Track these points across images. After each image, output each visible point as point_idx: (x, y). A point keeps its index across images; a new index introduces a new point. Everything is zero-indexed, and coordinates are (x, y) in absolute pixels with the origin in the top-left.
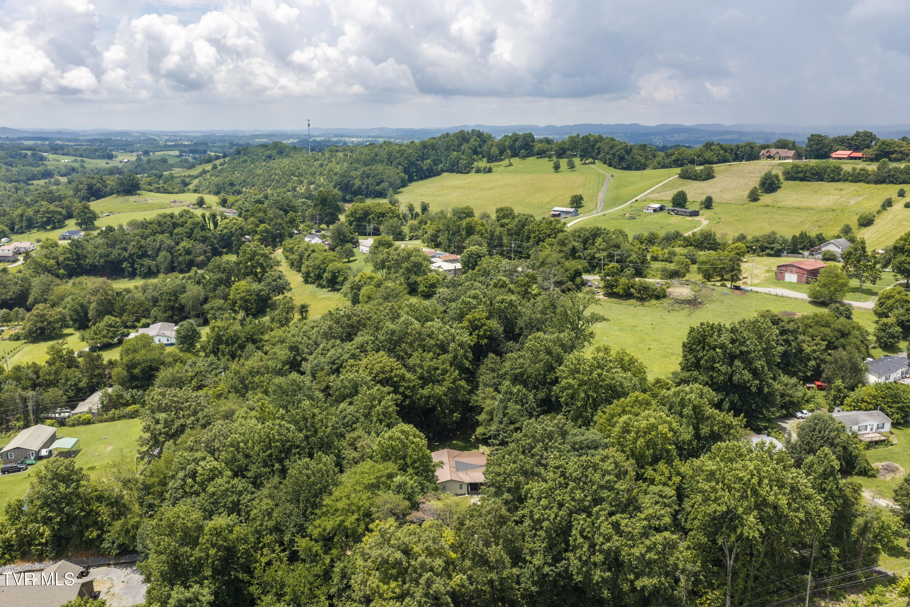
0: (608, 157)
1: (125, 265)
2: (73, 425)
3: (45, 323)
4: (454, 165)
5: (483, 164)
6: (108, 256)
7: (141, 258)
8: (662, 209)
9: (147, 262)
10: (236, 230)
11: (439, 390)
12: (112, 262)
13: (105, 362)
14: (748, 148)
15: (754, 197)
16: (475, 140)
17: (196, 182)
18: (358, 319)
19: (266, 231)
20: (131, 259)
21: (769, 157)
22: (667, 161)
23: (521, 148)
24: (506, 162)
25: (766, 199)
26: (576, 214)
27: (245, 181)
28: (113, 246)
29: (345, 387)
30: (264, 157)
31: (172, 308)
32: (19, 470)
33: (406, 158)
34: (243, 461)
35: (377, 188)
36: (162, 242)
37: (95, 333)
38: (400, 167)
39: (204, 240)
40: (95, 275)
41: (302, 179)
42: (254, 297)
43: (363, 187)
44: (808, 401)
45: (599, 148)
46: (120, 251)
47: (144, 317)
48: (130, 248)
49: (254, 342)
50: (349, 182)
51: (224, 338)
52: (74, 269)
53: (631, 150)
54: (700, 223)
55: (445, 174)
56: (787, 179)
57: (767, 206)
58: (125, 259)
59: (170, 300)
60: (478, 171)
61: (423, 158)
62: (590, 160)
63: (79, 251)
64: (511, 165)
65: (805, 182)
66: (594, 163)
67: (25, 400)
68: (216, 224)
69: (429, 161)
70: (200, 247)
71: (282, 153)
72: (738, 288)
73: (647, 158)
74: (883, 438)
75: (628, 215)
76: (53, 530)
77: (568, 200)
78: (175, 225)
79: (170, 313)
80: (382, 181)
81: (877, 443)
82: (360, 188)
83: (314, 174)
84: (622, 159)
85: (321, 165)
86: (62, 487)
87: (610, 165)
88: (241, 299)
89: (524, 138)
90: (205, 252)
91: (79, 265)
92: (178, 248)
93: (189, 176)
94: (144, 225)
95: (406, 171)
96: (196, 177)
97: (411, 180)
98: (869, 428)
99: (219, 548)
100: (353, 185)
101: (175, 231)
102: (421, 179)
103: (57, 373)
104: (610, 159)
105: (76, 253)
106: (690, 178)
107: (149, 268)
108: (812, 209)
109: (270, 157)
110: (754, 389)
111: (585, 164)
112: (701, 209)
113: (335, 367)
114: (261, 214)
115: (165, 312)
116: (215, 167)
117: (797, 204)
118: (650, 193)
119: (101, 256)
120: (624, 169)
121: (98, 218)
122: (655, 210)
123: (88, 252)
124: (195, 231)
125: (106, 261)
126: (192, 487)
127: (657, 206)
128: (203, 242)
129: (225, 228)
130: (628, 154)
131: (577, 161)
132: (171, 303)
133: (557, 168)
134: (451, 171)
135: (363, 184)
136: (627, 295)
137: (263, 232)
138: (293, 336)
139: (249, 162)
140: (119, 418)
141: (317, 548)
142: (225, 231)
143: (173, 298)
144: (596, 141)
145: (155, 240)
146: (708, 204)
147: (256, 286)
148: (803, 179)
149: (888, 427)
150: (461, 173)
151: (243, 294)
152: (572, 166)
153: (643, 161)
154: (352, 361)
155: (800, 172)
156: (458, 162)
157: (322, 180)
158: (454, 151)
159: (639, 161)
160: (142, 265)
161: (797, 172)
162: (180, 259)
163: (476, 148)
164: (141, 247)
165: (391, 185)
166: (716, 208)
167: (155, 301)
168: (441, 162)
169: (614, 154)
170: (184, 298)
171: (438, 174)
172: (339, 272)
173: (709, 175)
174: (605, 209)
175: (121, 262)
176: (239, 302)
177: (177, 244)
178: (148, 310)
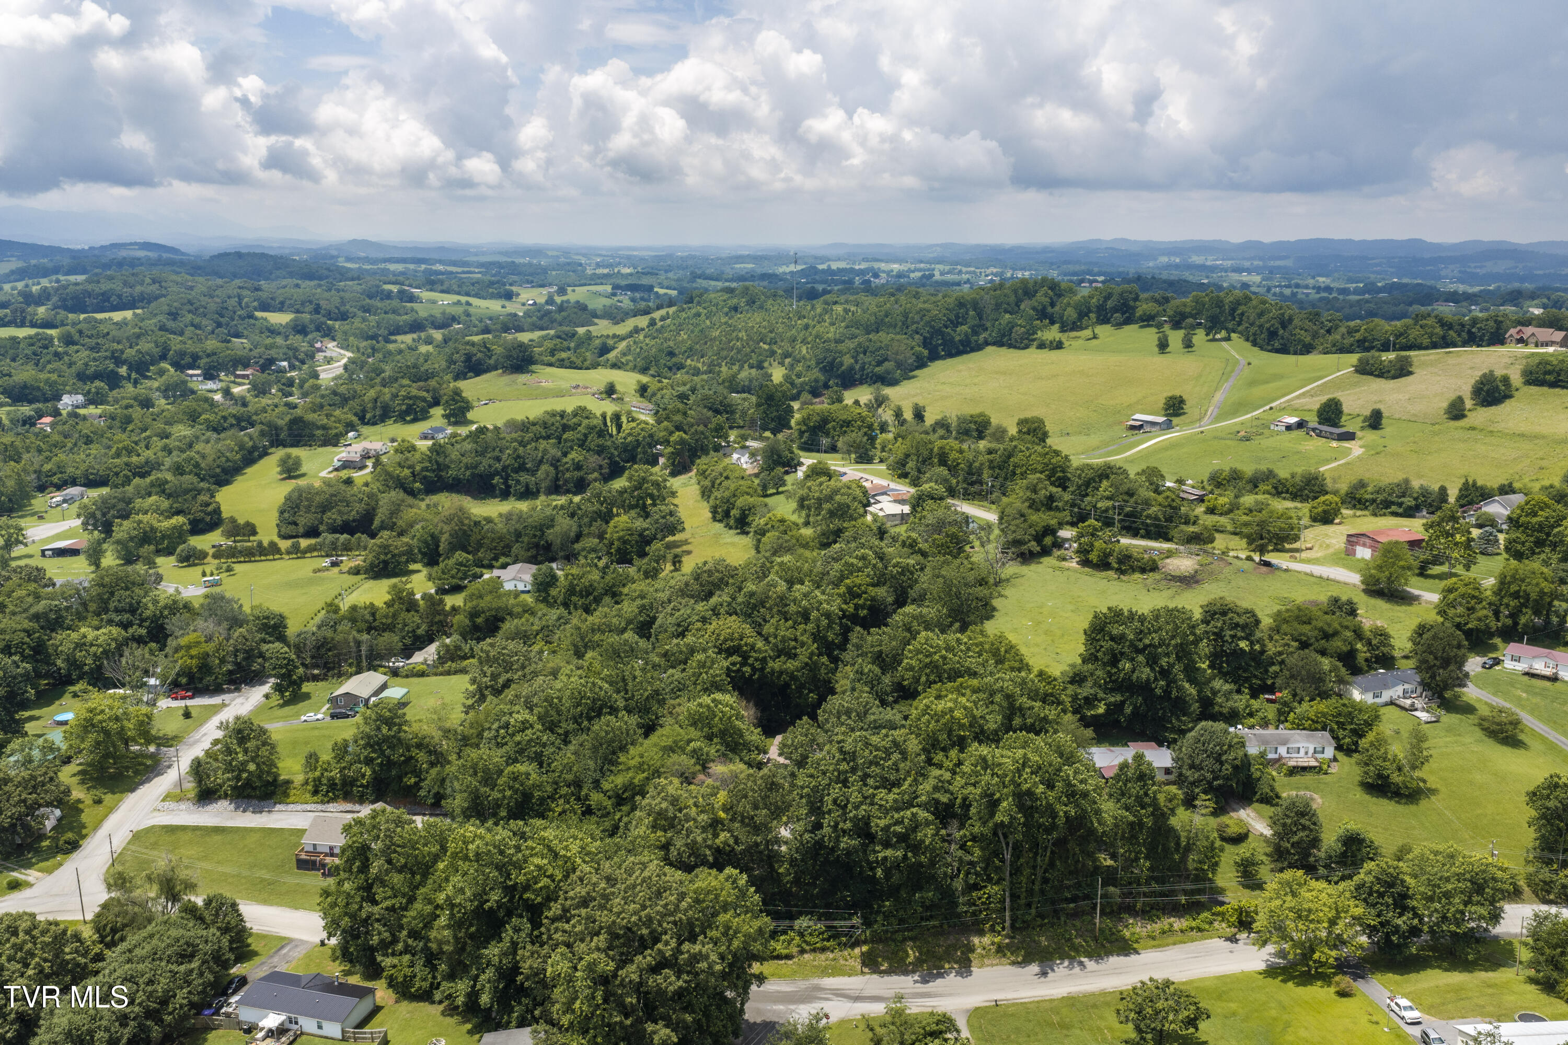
0: (1253, 330)
1: (496, 480)
2: (407, 676)
3: (389, 556)
4: (1004, 335)
5: (1052, 333)
6: (476, 467)
7: (517, 472)
8: (1301, 425)
9: (524, 477)
10: (644, 437)
11: (791, 665)
12: (480, 476)
13: (447, 608)
14: (1491, 323)
15: (1456, 412)
16: (1046, 295)
17: (623, 345)
18: (720, 575)
19: (682, 442)
20: (505, 473)
21: (1521, 341)
22: (1348, 341)
23: (1115, 310)
24: (1087, 333)
25: (1479, 416)
26: (1168, 426)
27: (691, 349)
28: (482, 454)
29: (681, 652)
30: (726, 310)
31: (537, 546)
32: (347, 716)
33: (928, 323)
34: (555, 717)
35: (877, 369)
36: (545, 451)
37: (443, 573)
38: (917, 336)
39: (600, 451)
40: (458, 492)
41: (775, 348)
42: (636, 537)
43: (857, 367)
44: (1251, 715)
45: (1242, 314)
46: (491, 462)
47: (504, 554)
48: (504, 457)
49: (614, 595)
50: (834, 359)
51: (578, 589)
52: (433, 482)
53: (1291, 320)
54: (1349, 451)
55: (990, 349)
56: (1528, 383)
57: (1473, 429)
58: (497, 473)
59: (535, 536)
60: (1041, 346)
61: (955, 324)
62: (1223, 334)
63: (441, 460)
64: (1095, 337)
65: (1557, 390)
66: (1228, 339)
67: (358, 643)
68: (619, 427)
69: (964, 328)
70: (594, 460)
71: (754, 302)
72: (1267, 564)
73: (1315, 336)
74: (1315, 764)
75: (1242, 434)
76: (374, 772)
77: (1161, 403)
78: (565, 428)
79: (533, 552)
80: (886, 360)
81: (1304, 769)
82: (851, 368)
83: (793, 340)
84: (1273, 334)
85: (806, 327)
86: (385, 730)
87: (1255, 344)
88: (619, 539)
89: (1121, 295)
90: (601, 467)
91: (440, 477)
92: (565, 460)
93: (614, 336)
94: (525, 426)
95: (926, 343)
96: (623, 339)
97: (934, 356)
98: (1302, 751)
99: (516, 791)
100: (842, 364)
101: (565, 436)
102: (951, 355)
103: (394, 616)
104: (1254, 334)
105: (437, 462)
106: (1371, 373)
107: (527, 486)
108: (1544, 437)
109: (735, 309)
110: (1158, 691)
111: (1214, 340)
112: (1363, 428)
113: (680, 629)
114: (678, 418)
115: (528, 550)
116: (652, 323)
117: (1523, 428)
118: (1298, 397)
119: (467, 468)
120: (1277, 351)
121: (472, 408)
122: (1289, 428)
123: (452, 461)
124: (590, 438)
125: (473, 475)
126: (503, 738)
127: (1293, 420)
128: (599, 453)
129: (630, 434)
130: (1284, 327)
131: (1199, 337)
132: (536, 540)
133: (1163, 346)
134: (999, 344)
135: (856, 362)
136: (1103, 565)
137: (676, 443)
138: (656, 591)
139: (703, 317)
140: (456, 673)
141: (608, 803)
142: (629, 439)
143: (538, 533)
144: (1238, 303)
145: (536, 449)
146: (1375, 421)
147: (640, 524)
148: (1553, 385)
149: (1330, 752)
150: (1015, 347)
151: (621, 534)
152: (1188, 344)
153: (1308, 339)
154: (699, 625)
155: (1549, 373)
156: (1011, 330)
157: (804, 351)
158: (1006, 311)
159: (1300, 341)
160: (518, 482)
161: (1546, 373)
162: (567, 475)
163: (1044, 308)
164: (519, 457)
165: (899, 365)
166: (1389, 429)
167: (518, 535)
168: (986, 329)
169: (1261, 326)
170: (550, 534)
171: (978, 348)
172: (750, 509)
173: (1402, 369)
174: (1218, 419)
175: (492, 476)
176: (616, 543)
177: (565, 454)
178: (508, 547)
